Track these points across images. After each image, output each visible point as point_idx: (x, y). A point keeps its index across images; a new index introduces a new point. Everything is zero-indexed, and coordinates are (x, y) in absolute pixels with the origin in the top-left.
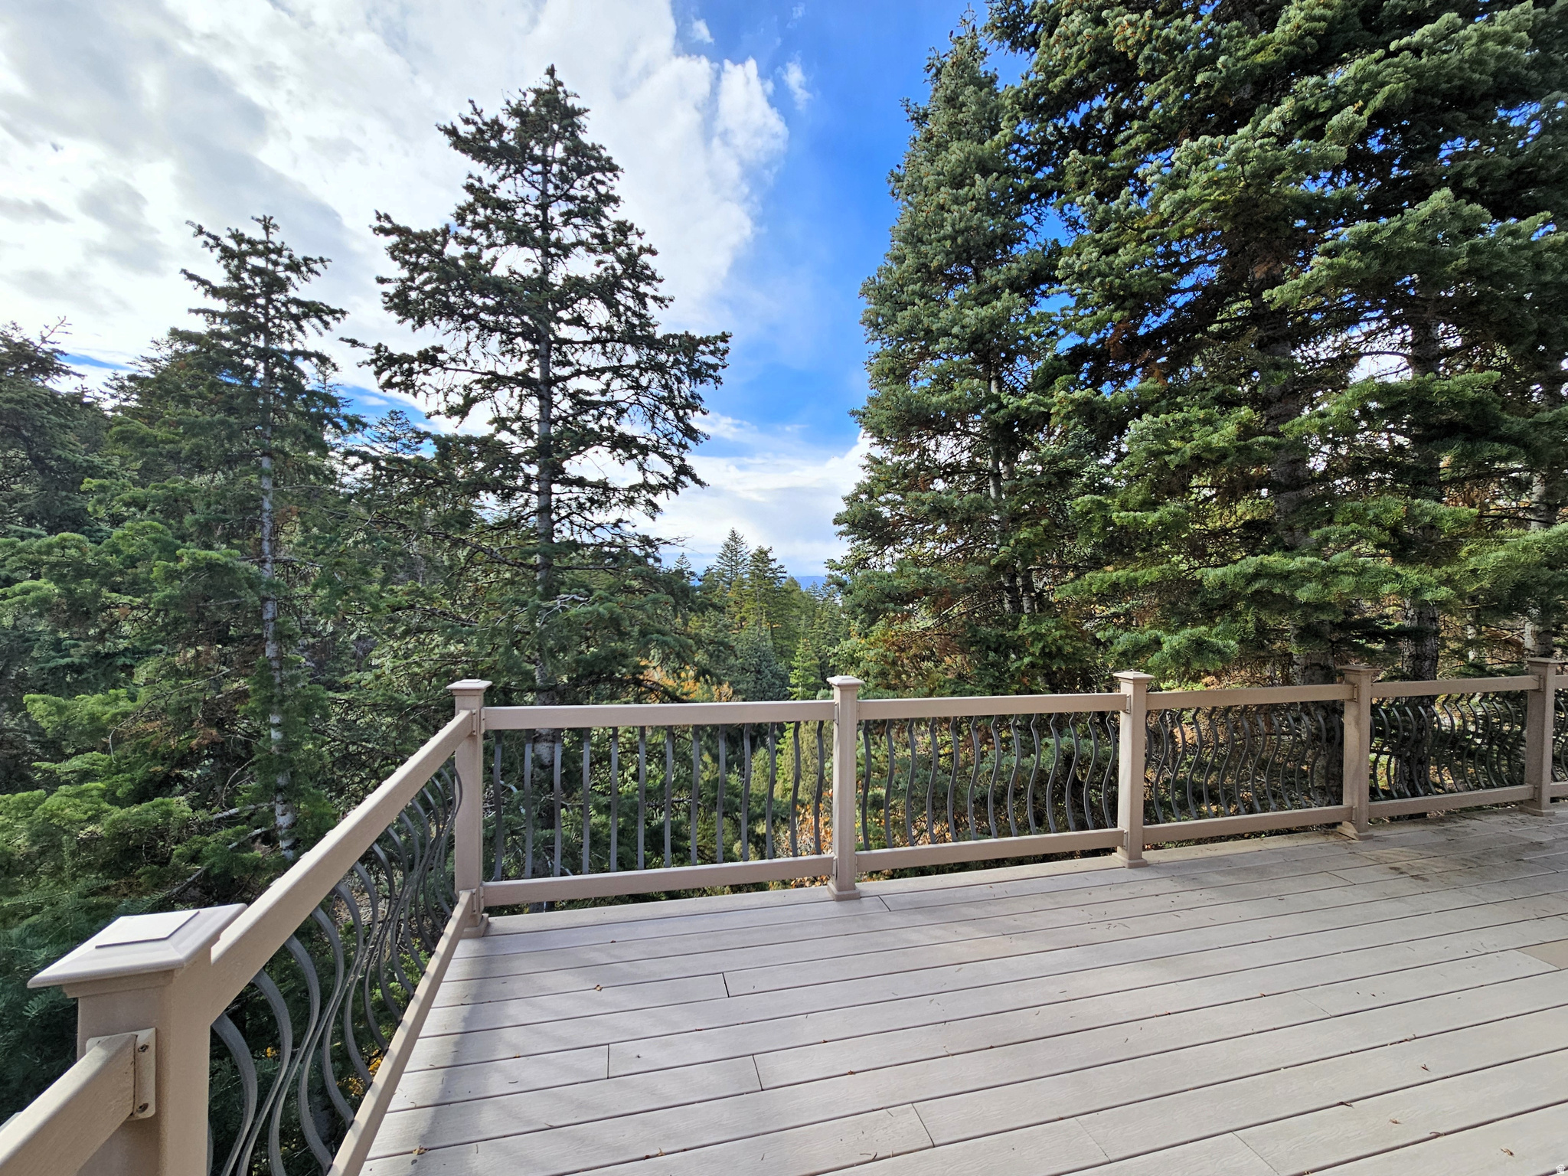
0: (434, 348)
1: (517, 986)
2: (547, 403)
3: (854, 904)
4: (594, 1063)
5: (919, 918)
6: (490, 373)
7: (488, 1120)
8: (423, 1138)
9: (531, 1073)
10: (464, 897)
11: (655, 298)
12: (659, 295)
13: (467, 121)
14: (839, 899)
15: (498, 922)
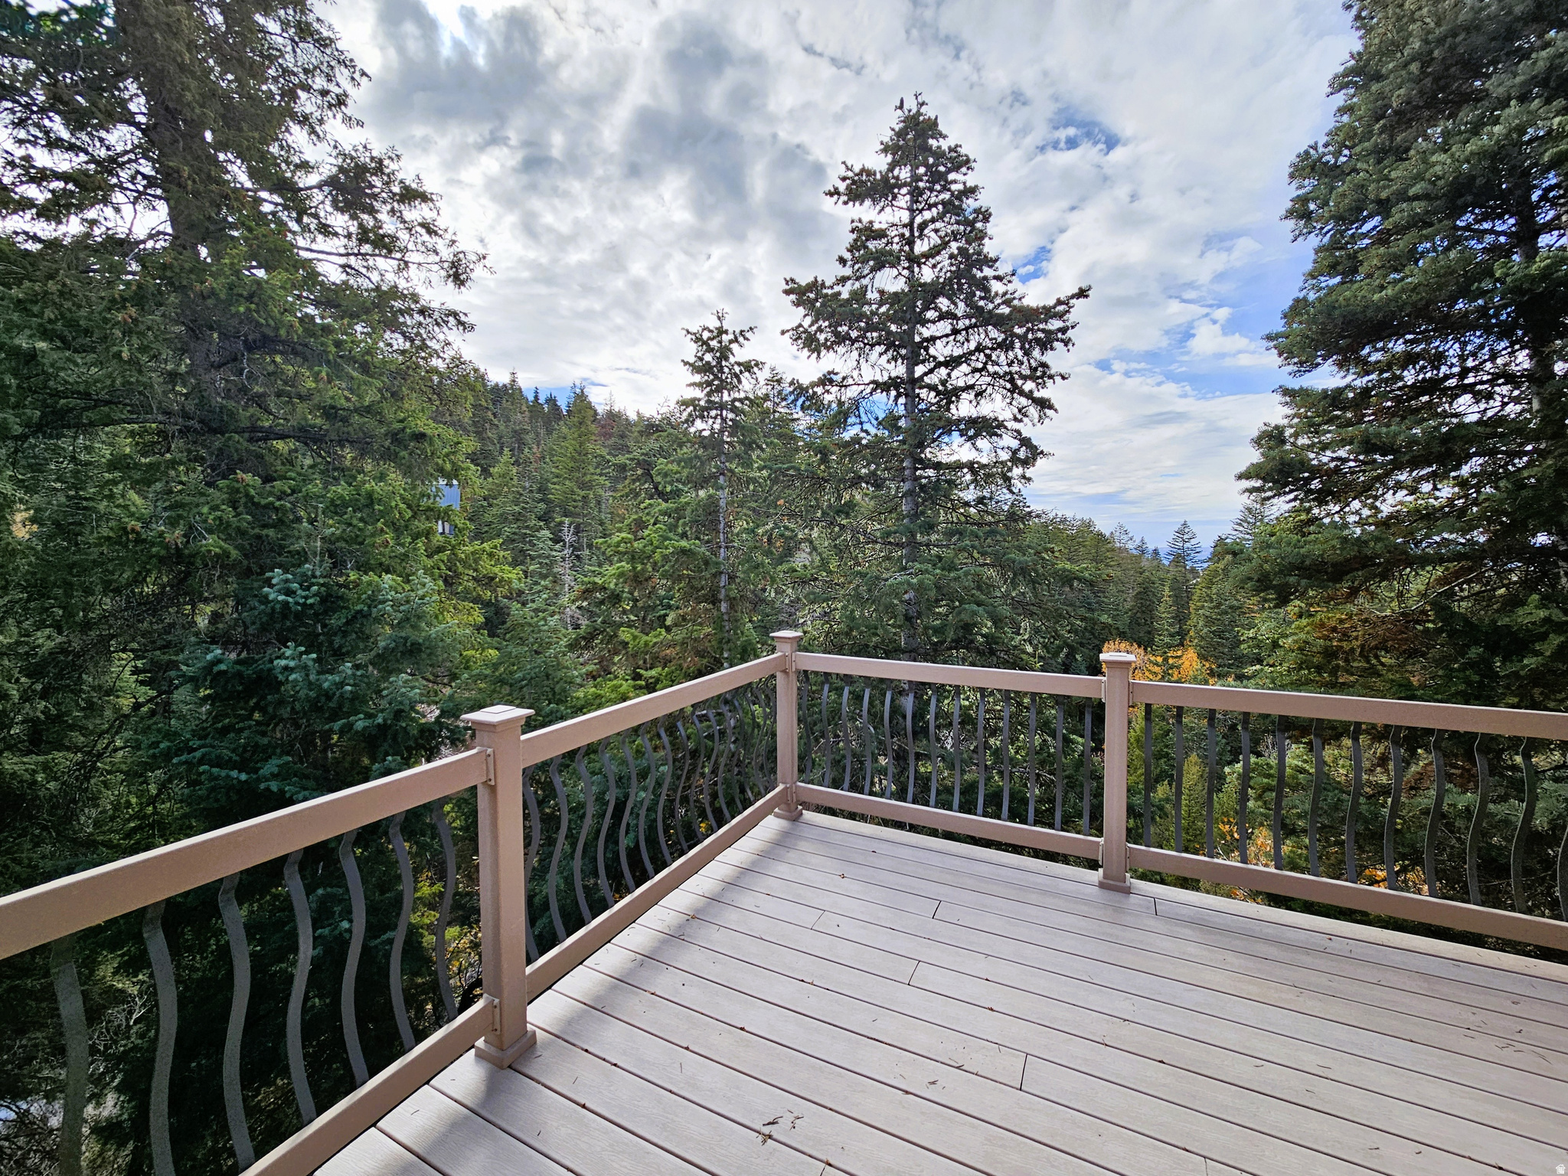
0: (829, 373)
1: (792, 855)
2: (912, 398)
3: (1117, 896)
4: (809, 917)
5: (1187, 932)
6: (873, 382)
7: (731, 917)
8: (698, 911)
9: (769, 906)
10: (780, 787)
11: (996, 278)
12: (1000, 273)
13: (844, 179)
14: (1102, 885)
15: (808, 815)
